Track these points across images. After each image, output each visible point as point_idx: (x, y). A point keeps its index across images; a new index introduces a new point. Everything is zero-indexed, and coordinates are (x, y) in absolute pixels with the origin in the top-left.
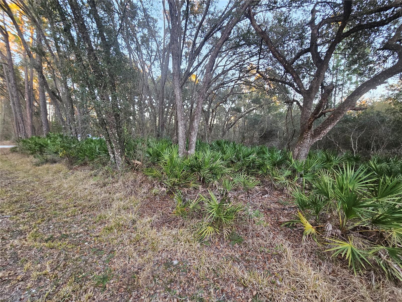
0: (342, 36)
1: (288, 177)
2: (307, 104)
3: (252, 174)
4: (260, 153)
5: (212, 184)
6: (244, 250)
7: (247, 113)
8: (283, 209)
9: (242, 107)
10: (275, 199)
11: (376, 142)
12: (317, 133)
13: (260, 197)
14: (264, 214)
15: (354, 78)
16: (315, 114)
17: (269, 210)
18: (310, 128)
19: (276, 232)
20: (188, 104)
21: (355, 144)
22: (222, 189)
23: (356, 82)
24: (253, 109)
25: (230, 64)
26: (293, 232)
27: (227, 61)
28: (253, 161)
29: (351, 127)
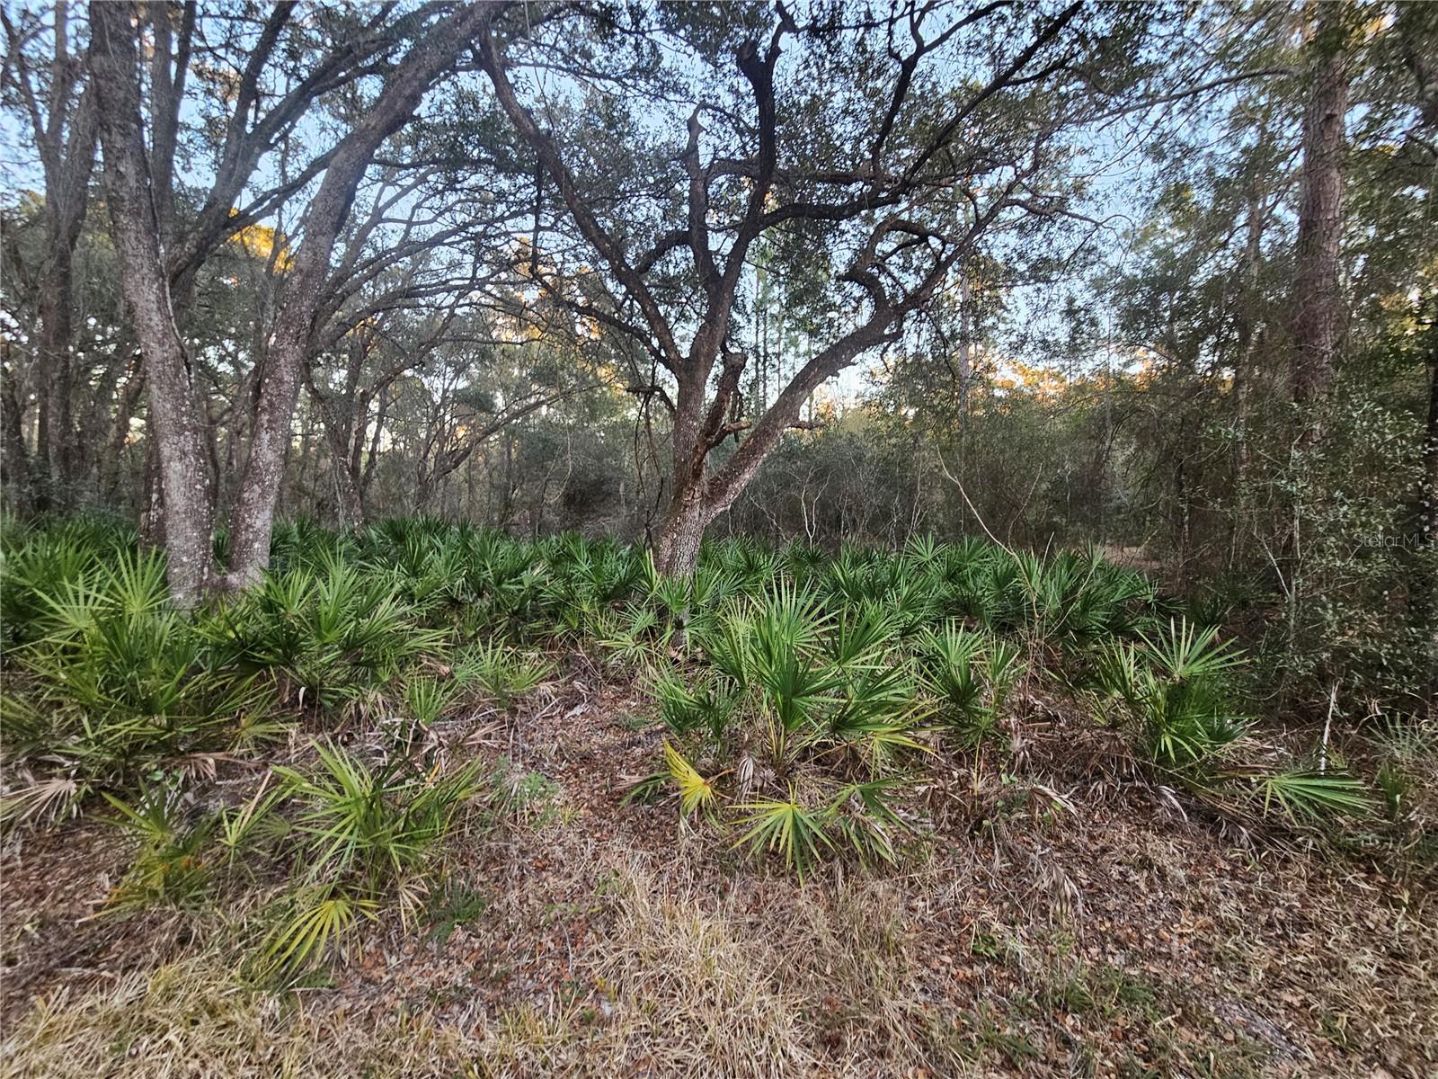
0: (762, 222)
1: (646, 634)
2: (687, 401)
3: (532, 641)
4: (561, 559)
5: (357, 705)
6: (487, 939)
7: (516, 415)
8: (632, 744)
9: (498, 394)
10: (608, 714)
11: (849, 509)
12: (717, 490)
13: (558, 720)
14: (567, 778)
15: (804, 343)
16: (708, 435)
17: (586, 759)
18: (697, 475)
19: (605, 832)
20: (242, 356)
21: (810, 518)
22: (399, 720)
23: (808, 353)
24: (538, 404)
25: (434, 220)
26: (656, 812)
27: (418, 206)
28: (535, 592)
29: (800, 473)
